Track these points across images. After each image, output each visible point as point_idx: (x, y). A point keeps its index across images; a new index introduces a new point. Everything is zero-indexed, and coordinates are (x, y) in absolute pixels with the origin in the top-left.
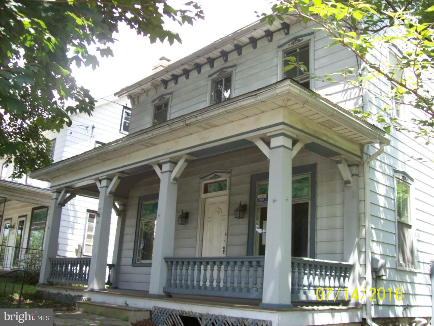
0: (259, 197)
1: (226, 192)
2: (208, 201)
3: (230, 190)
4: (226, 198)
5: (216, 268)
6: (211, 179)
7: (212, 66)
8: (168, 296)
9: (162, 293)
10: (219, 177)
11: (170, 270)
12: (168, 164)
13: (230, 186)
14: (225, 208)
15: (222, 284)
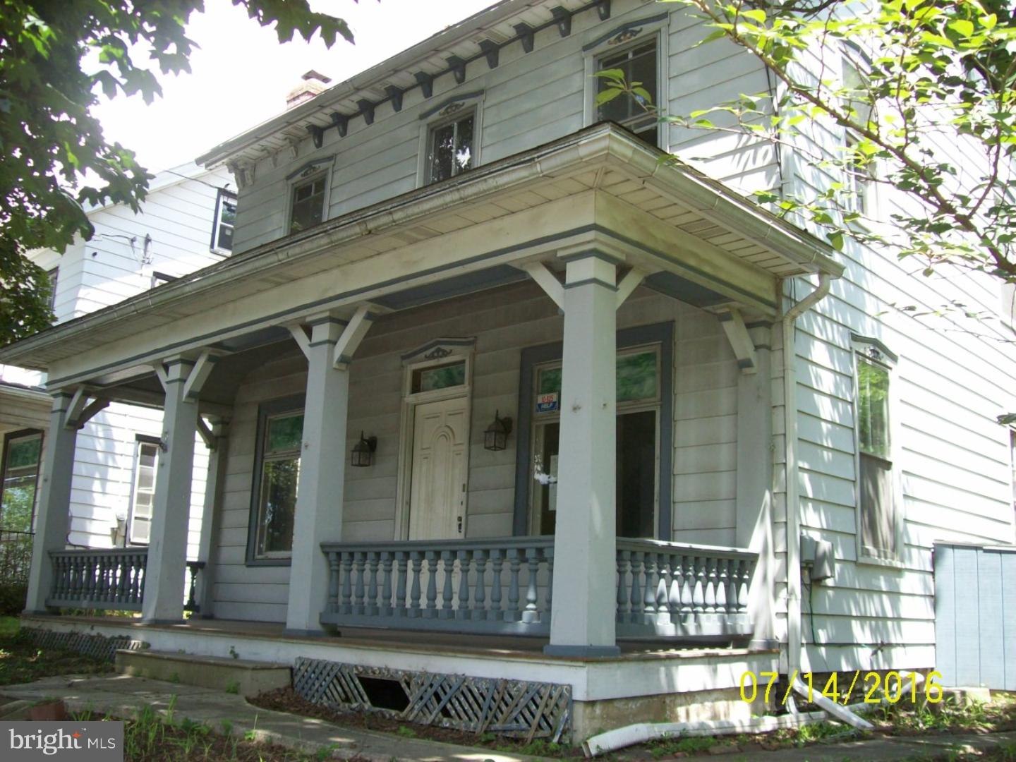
0: (540, 399)
1: (464, 389)
2: (422, 410)
3: (473, 383)
4: (464, 403)
5: (441, 565)
6: (428, 358)
7: (428, 93)
8: (332, 632)
9: (317, 626)
10: (446, 354)
11: (334, 572)
12: (327, 326)
13: (473, 374)
14: (460, 426)
15: (455, 603)
